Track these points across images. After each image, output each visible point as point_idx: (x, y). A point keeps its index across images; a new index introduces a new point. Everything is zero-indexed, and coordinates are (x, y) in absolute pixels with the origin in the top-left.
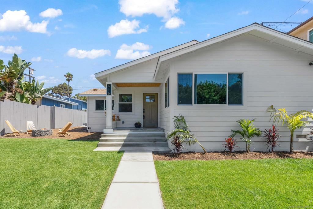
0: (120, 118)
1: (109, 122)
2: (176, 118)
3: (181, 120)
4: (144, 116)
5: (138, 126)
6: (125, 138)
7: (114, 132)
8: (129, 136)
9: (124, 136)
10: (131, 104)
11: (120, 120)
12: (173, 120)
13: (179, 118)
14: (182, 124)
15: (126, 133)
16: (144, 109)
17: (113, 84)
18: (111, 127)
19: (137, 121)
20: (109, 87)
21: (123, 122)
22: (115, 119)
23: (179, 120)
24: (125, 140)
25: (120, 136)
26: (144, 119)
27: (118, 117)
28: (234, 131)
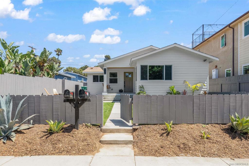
0: (110, 87)
1: (105, 89)
2: (139, 86)
3: (142, 87)
4: (124, 86)
5: (121, 91)
6: (114, 97)
7: (108, 94)
8: (116, 96)
9: (114, 96)
10: (117, 79)
11: (110, 88)
12: (138, 87)
13: (141, 86)
14: (143, 89)
15: (115, 94)
16: (124, 82)
17: (107, 68)
18: (106, 92)
19: (120, 89)
20: (105, 70)
21: (112, 89)
22: (108, 87)
23: (141, 87)
24: (114, 98)
25: (112, 96)
26: (124, 87)
27: (109, 86)
28: (168, 93)
